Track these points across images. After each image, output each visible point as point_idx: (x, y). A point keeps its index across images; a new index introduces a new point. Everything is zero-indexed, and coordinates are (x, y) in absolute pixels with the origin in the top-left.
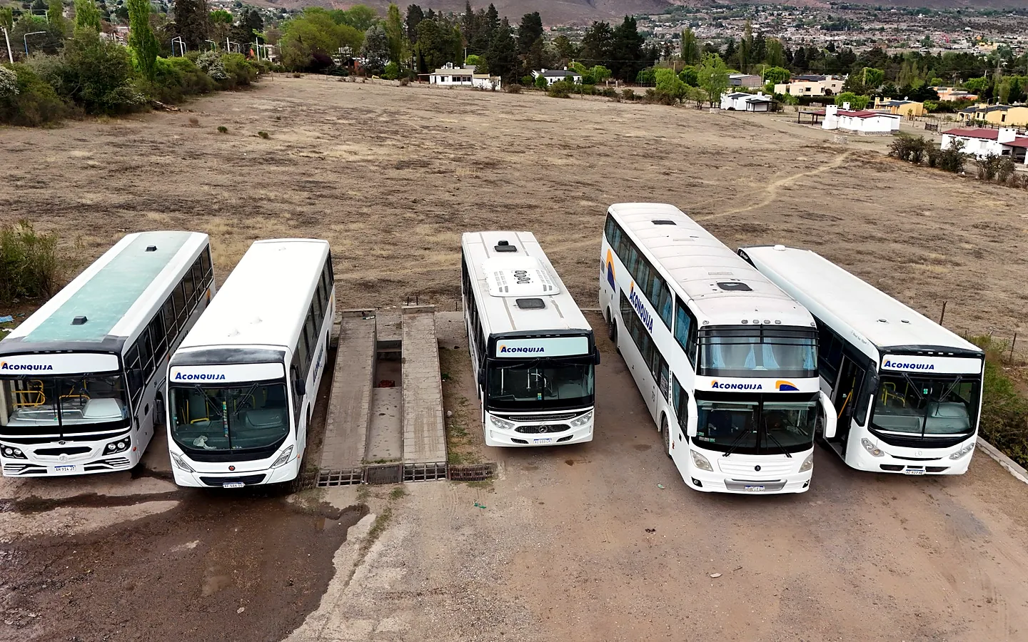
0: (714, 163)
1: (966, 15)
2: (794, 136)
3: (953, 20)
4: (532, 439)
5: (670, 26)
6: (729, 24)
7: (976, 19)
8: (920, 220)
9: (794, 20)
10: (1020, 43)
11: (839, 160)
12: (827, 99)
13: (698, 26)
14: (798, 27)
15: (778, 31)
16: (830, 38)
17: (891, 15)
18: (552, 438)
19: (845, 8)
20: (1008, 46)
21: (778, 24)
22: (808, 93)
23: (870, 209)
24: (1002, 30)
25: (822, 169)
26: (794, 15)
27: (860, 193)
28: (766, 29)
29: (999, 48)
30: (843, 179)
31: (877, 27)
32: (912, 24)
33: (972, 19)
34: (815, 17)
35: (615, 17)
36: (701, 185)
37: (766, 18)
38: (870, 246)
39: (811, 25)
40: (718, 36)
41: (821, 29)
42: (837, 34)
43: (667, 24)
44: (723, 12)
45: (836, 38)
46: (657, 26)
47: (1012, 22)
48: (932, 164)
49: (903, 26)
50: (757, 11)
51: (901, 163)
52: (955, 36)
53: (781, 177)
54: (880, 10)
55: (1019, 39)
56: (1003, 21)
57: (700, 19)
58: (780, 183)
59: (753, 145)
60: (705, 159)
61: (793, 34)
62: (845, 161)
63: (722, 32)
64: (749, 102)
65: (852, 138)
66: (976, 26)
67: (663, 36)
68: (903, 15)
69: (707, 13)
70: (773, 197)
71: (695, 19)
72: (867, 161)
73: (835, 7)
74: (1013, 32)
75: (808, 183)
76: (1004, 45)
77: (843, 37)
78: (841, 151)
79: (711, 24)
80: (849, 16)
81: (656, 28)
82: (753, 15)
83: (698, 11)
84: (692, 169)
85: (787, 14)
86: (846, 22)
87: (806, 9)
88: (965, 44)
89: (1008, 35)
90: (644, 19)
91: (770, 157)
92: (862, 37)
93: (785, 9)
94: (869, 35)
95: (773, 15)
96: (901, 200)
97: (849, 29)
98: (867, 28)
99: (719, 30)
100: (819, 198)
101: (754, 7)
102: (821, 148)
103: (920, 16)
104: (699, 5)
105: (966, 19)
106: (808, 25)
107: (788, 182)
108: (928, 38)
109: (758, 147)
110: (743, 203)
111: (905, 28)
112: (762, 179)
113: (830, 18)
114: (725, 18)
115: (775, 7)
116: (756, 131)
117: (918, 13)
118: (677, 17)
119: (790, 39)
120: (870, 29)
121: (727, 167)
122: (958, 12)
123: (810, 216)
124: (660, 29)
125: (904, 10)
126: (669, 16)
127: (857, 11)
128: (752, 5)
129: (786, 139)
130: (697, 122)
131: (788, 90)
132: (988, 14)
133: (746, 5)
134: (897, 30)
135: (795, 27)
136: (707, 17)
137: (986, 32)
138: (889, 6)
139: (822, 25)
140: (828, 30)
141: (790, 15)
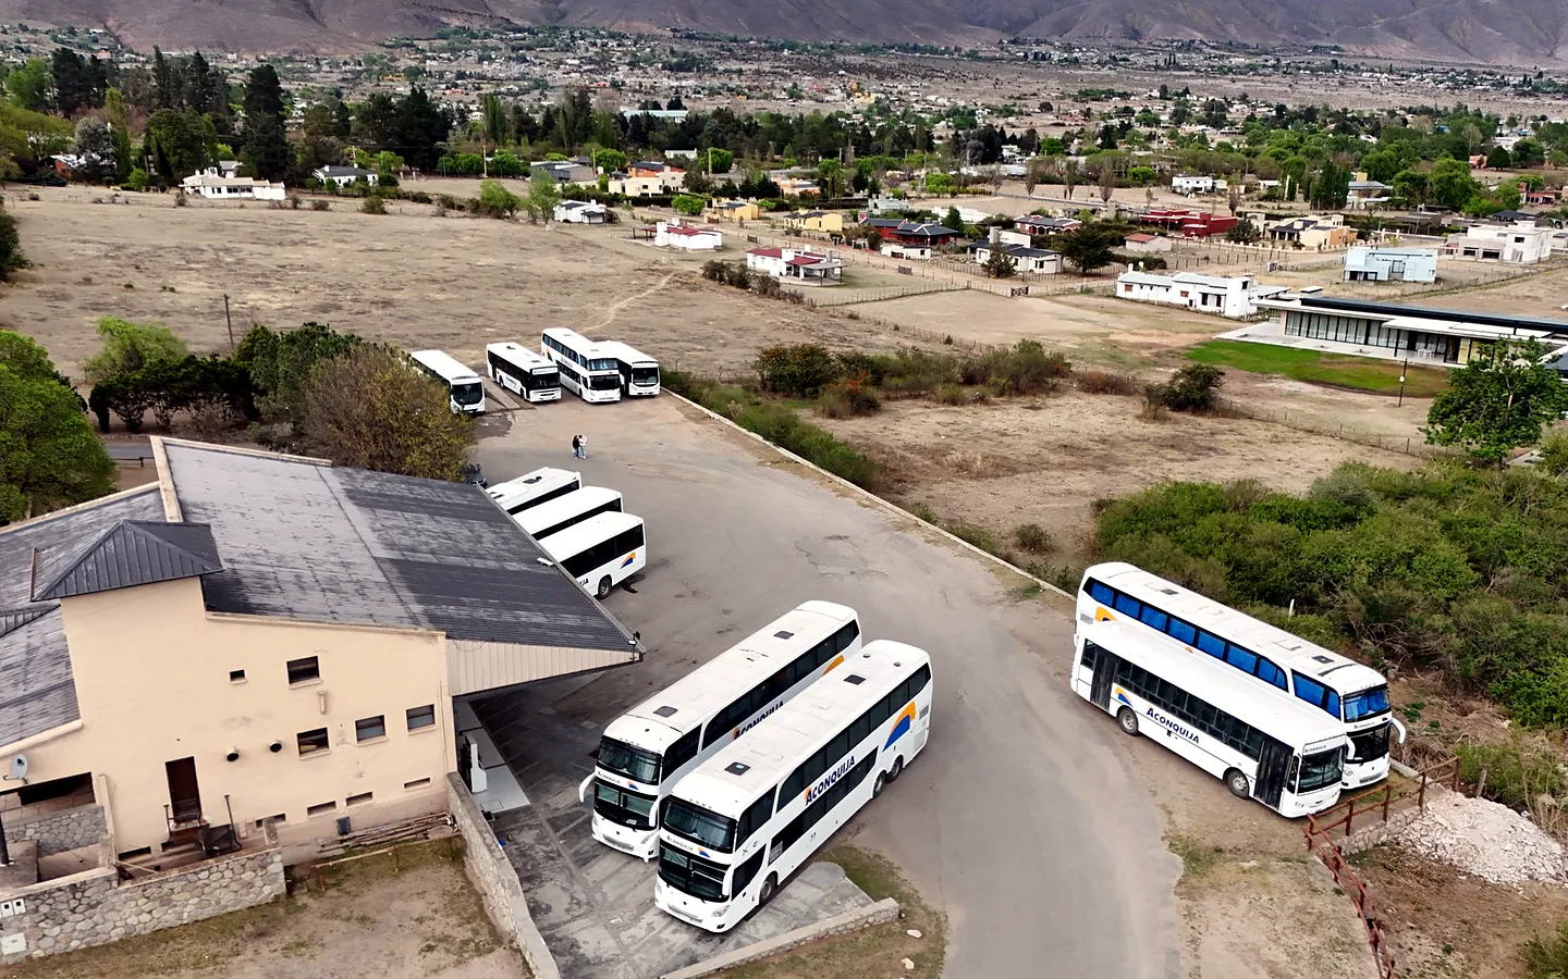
0: (565, 291)
1: (841, 52)
2: (629, 257)
3: (824, 59)
4: (545, 398)
5: (449, 59)
6: (536, 57)
7: (852, 57)
8: (705, 327)
9: (625, 54)
10: (900, 92)
11: (665, 280)
12: (664, 199)
13: (491, 60)
14: (633, 65)
15: (605, 71)
16: (676, 84)
17: (750, 50)
18: (550, 398)
19: (690, 37)
20: (887, 98)
21: (604, 60)
22: (645, 191)
23: (672, 322)
24: (881, 75)
25: (649, 291)
26: (624, 45)
27: (674, 311)
28: (589, 67)
29: (878, 101)
30: (664, 299)
31: (734, 68)
32: (776, 64)
33: (848, 58)
34: (652, 51)
35: (359, 41)
36: (560, 311)
37: (587, 50)
38: (668, 345)
39: (649, 61)
40: (523, 77)
41: (664, 68)
42: (685, 78)
43: (443, 55)
44: (524, 39)
45: (684, 83)
46: (429, 58)
47: (894, 63)
48: (731, 283)
49: (766, 66)
50: (573, 39)
51: (711, 282)
52: (827, 82)
53: (619, 301)
54: (735, 40)
55: (900, 87)
56: (882, 61)
57: (492, 49)
58: (617, 306)
59: (593, 270)
60: (557, 288)
61: (626, 76)
62: (668, 283)
63: (527, 70)
64: (585, 213)
65: (680, 256)
66: (851, 69)
67: (442, 75)
68: (764, 50)
69: (501, 39)
70: (612, 317)
71: (485, 48)
72: (684, 282)
73: (679, 35)
74: (894, 77)
75: (638, 305)
76: (883, 96)
77: (692, 82)
78: (666, 273)
79: (510, 58)
80: (697, 50)
81: (428, 62)
82: (568, 45)
83: (487, 36)
84: (548, 297)
85: (615, 44)
86: (694, 58)
87: (640, 37)
88: (839, 94)
89: (888, 82)
90: (408, 46)
91: (608, 282)
92: (716, 83)
93: (612, 36)
94: (724, 80)
95: (595, 44)
96: (699, 314)
97: (698, 70)
98: (721, 68)
99: (523, 67)
100: (644, 316)
101: (567, 32)
102: (652, 270)
103: (786, 53)
104: (488, 27)
105: (840, 58)
106: (645, 61)
107: (623, 304)
108: (795, 86)
109: (598, 272)
110: (593, 323)
111: (768, 69)
112: (605, 304)
113: (672, 52)
114: (529, 48)
115: (597, 32)
116: (594, 252)
117: (782, 48)
118: (456, 44)
119: (624, 83)
120: (726, 71)
121: (577, 294)
122: (831, 46)
123: (636, 329)
124: (434, 63)
125: (766, 42)
126: (445, 42)
127: (707, 43)
128: (565, 28)
129: (623, 261)
130: (538, 244)
131: (624, 189)
132: (866, 50)
133: (557, 28)
134: (758, 72)
135: (629, 64)
136: (502, 46)
137: (863, 77)
138: (747, 37)
139: (664, 63)
140: (671, 70)
141: (619, 45)
